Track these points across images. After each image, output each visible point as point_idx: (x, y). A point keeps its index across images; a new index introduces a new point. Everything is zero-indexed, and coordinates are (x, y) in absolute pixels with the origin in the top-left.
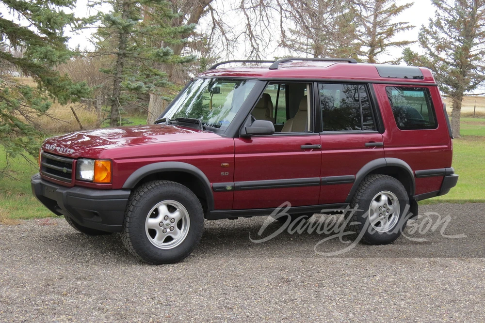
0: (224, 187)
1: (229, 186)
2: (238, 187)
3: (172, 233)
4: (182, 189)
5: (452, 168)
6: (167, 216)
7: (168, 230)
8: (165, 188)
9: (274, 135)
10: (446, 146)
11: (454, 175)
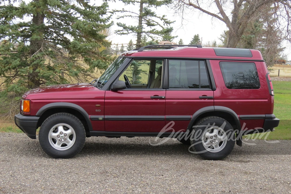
0: (98, 118)
1: (101, 117)
2: (107, 118)
3: (65, 142)
4: (70, 118)
5: (273, 115)
6: (61, 132)
7: (63, 140)
8: (60, 117)
9: (125, 89)
10: (267, 100)
11: (276, 119)
